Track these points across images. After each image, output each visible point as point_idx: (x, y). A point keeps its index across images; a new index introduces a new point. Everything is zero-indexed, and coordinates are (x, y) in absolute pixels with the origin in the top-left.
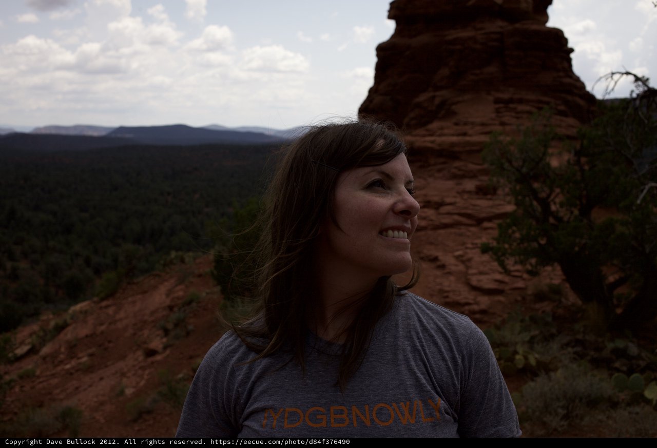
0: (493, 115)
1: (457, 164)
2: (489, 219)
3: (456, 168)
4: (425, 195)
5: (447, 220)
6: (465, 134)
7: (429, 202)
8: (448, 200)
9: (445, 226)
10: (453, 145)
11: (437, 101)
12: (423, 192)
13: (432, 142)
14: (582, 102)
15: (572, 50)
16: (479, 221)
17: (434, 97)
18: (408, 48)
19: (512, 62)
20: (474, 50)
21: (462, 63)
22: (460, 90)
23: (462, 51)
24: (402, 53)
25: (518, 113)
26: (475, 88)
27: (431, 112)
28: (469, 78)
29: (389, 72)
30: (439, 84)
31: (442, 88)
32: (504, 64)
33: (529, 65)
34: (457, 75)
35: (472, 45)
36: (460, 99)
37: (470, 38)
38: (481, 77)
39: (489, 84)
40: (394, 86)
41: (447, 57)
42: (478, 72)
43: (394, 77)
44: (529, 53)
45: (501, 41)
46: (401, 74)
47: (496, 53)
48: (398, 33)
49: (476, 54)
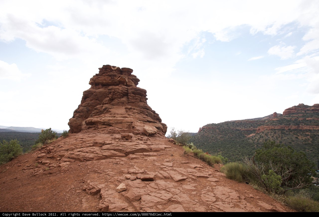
0: (125, 112)
1: (111, 128)
2: (133, 153)
3: (110, 129)
4: (95, 140)
5: (107, 153)
6: (114, 117)
7: (97, 143)
8: (107, 142)
9: (106, 157)
10: (109, 120)
11: (104, 108)
12: (94, 138)
13: (101, 119)
14: (152, 113)
15: (147, 99)
16: (127, 154)
17: (102, 107)
18: (95, 92)
19: (131, 98)
20: (118, 92)
21: (114, 96)
22: (112, 105)
23: (114, 92)
24: (92, 94)
25: (134, 112)
26: (118, 104)
27: (101, 111)
28: (116, 101)
29: (87, 100)
30: (105, 103)
31: (106, 104)
32: (128, 98)
33: (136, 99)
34: (112, 100)
35: (118, 90)
36: (113, 107)
37: (117, 88)
38: (120, 101)
39: (123, 103)
40: (88, 104)
41: (109, 94)
42: (119, 99)
43: (88, 101)
44: (136, 95)
45: (127, 91)
46: (91, 100)
47: (126, 94)
48: (92, 88)
49: (119, 94)
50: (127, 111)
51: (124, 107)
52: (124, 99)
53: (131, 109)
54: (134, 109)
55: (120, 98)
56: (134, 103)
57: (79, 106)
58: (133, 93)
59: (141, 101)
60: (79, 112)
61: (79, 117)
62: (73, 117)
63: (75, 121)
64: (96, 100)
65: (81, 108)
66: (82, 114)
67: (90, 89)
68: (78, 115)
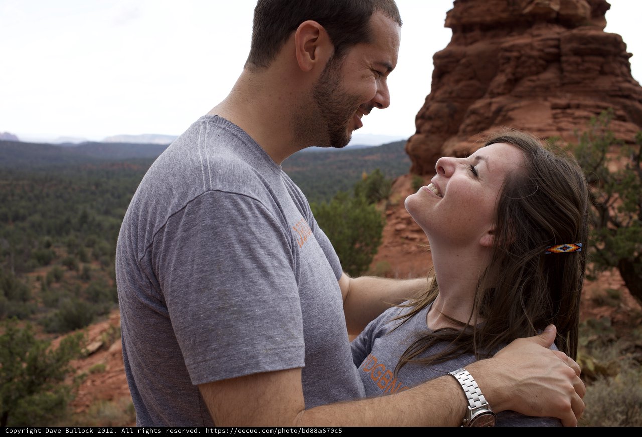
0: (550, 121)
11: (494, 107)
15: (630, 55)
17: (490, 104)
18: (465, 55)
19: (569, 68)
20: (530, 57)
21: (519, 69)
22: (516, 96)
23: (518, 58)
24: (458, 61)
25: (575, 118)
26: (531, 94)
27: (487, 118)
28: (526, 84)
29: (445, 79)
30: (495, 91)
31: (499, 94)
32: (561, 70)
33: (587, 70)
34: (514, 81)
35: (528, 51)
36: (517, 105)
37: (526, 45)
38: (538, 83)
39: (546, 90)
40: (451, 93)
41: (503, 64)
42: (534, 78)
43: (450, 84)
44: (587, 58)
45: (557, 46)
46: (458, 81)
47: (553, 58)
48: (455, 40)
49: (532, 61)
50: (555, 117)
51: (547, 104)
52: (549, 75)
53: (568, 106)
54: (578, 107)
55: (537, 73)
56: (578, 83)
57: (427, 99)
58: (576, 52)
59: (602, 73)
60: (430, 118)
61: (431, 132)
62: (418, 132)
63: (423, 142)
64: (471, 78)
65: (434, 106)
66: (438, 123)
67: (450, 45)
68: (427, 126)
